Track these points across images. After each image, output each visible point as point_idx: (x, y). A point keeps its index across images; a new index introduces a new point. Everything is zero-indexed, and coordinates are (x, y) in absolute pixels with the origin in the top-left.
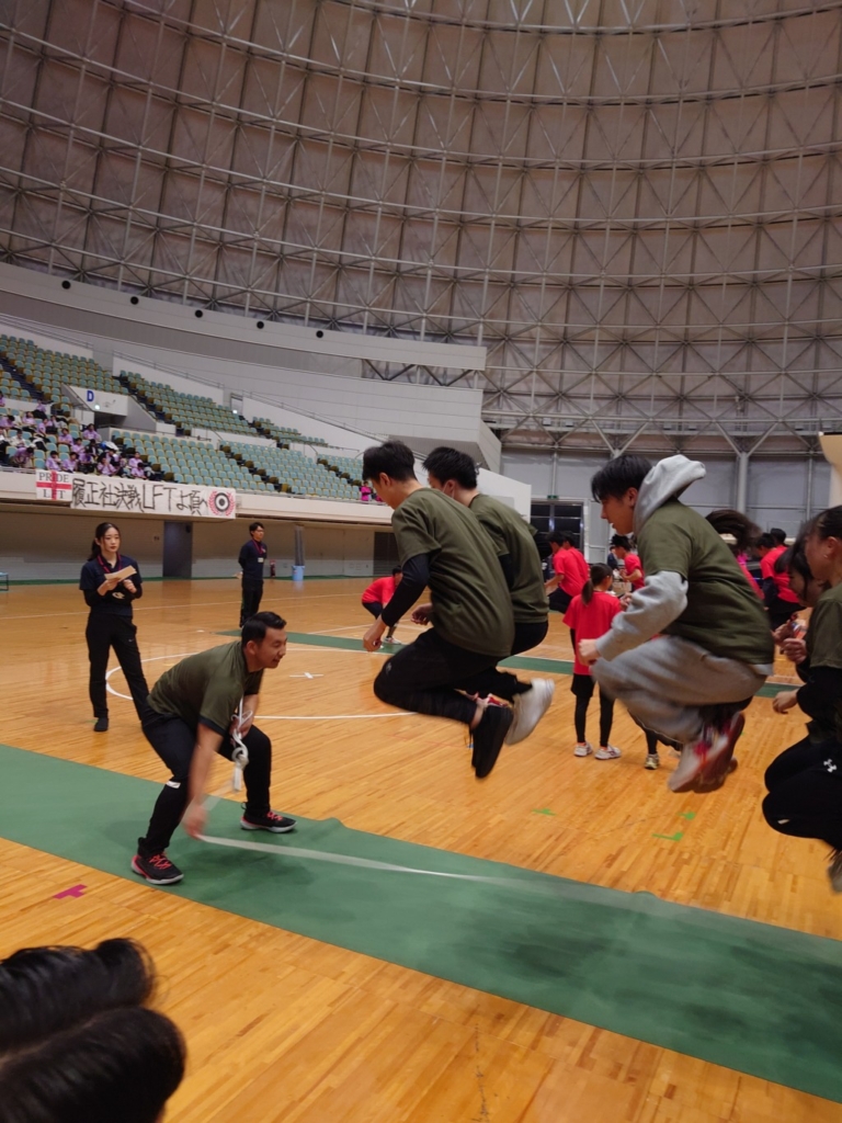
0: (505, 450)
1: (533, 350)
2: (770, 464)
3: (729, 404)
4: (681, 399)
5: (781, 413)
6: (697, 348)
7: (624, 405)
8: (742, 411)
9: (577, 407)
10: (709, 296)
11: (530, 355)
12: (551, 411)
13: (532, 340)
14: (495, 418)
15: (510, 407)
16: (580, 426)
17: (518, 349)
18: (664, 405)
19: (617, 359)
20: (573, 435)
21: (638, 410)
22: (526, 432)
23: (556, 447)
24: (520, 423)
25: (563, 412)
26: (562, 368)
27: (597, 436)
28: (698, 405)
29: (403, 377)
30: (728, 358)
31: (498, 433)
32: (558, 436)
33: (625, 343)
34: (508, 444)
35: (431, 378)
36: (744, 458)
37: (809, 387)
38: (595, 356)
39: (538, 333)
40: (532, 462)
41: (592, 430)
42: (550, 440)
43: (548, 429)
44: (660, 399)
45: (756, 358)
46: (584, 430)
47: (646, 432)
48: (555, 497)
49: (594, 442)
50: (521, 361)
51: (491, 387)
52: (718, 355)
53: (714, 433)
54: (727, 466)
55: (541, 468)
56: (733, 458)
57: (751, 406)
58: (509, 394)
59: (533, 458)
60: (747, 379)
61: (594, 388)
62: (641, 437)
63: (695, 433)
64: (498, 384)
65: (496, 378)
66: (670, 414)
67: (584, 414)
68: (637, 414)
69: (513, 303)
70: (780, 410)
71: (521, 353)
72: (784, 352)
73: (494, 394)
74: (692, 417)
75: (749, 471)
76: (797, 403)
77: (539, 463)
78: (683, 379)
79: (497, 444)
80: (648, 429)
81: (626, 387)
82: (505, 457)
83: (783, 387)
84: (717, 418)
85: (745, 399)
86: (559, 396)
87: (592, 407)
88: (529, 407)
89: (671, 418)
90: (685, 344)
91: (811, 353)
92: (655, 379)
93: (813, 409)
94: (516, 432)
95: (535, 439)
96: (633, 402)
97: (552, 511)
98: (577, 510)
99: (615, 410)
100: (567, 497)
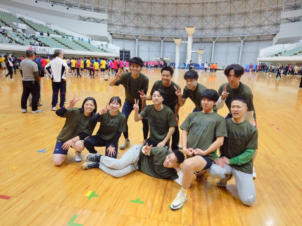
0: (113, 38)
2: (167, 43)
3: (160, 30)
4: (150, 28)
5: (169, 32)
6: (153, 17)
7: (138, 29)
8: (162, 31)
9: (128, 29)
10: (155, 5)
11: (117, 16)
12: (123, 29)
13: (118, 13)
14: (110, 31)
15: (113, 28)
16: (129, 33)
17: (115, 15)
18: (147, 29)
19: (136, 18)
20: (128, 35)
21: (141, 30)
22: (117, 34)
23: (124, 38)
24: (116, 32)
25: (125, 30)
26: (125, 20)
27: (133, 36)
28: (153, 29)
29: (88, 20)
30: (159, 20)
31: (111, 34)
32: (124, 35)
33: (138, 15)
34: (113, 37)
35: (95, 20)
36: (162, 41)
37: (174, 27)
38: (132, 17)
39: (119, 11)
40: (119, 41)
41: (131, 34)
42: (122, 36)
43: (122, 33)
45: (165, 20)
46: (130, 34)
47: (143, 35)
48: (124, 49)
49: (132, 37)
51: (109, 23)
52: (157, 18)
53: (157, 36)
54: (159, 43)
55: (121, 42)
56: (160, 41)
57: (164, 30)
58: (113, 25)
59: (119, 40)
60: (163, 24)
61: (132, 25)
62: (142, 36)
63: (153, 36)
64: (110, 22)
66: (148, 31)
67: (130, 31)
68: (141, 31)
69: (113, 3)
70: (169, 31)
71: (116, 16)
72: (170, 19)
73: (110, 25)
74: (152, 33)
75: (163, 44)
76: (173, 30)
77: (121, 41)
78: (150, 24)
79: (111, 37)
80: (143, 34)
81: (139, 25)
82: (113, 40)
83: (169, 26)
84: (157, 33)
85: (162, 29)
86: (124, 26)
87: (131, 29)
88: (118, 28)
89: (148, 32)
90: (151, 16)
91: (175, 19)
92: (145, 23)
93: (175, 31)
94: (115, 34)
95: (119, 36)
96: (140, 28)
97: (124, 52)
98: (129, 52)
99: (136, 30)
100: (127, 49)
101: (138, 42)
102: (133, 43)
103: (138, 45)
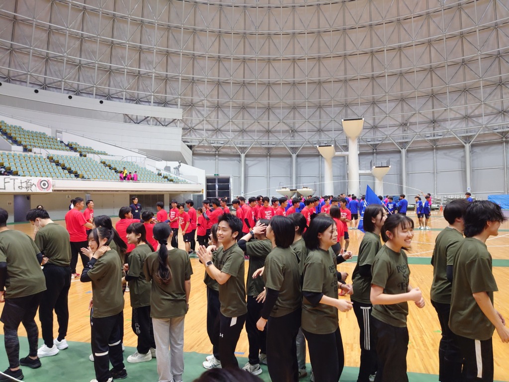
0: (194, 154)
1: (204, 110)
2: (306, 158)
3: (288, 134)
4: (268, 132)
5: (307, 138)
6: (273, 110)
7: (245, 134)
8: (293, 136)
9: (224, 135)
10: (276, 88)
11: (203, 113)
12: (214, 137)
13: (203, 106)
14: (189, 140)
15: (196, 135)
16: (226, 144)
17: (197, 110)
18: (261, 134)
19: (241, 115)
20: (224, 148)
21: (251, 137)
22: (203, 147)
23: (217, 153)
24: (200, 143)
25: (219, 137)
26: (218, 118)
27: (234, 148)
28: (275, 134)
29: (145, 122)
30: (286, 114)
31: (190, 147)
32: (217, 148)
33: (244, 108)
34: (195, 152)
35: (158, 123)
36: (294, 156)
37: (318, 127)
38: (231, 113)
39: (205, 102)
40: (207, 159)
41: (232, 145)
42: (214, 150)
43: (212, 145)
44: (258, 131)
45: (297, 115)
46: (229, 145)
47: (255, 146)
48: (217, 175)
49: (233, 150)
50: (199, 115)
51: (186, 126)
52: (281, 113)
53: (282, 146)
54: (288, 160)
55: (210, 162)
56: (290, 156)
57: (296, 134)
58: (194, 129)
60: (294, 123)
61: (231, 127)
62: (252, 148)
63: (275, 146)
64: (190, 125)
65: (189, 123)
66: (264, 138)
67: (228, 139)
68: (251, 138)
69: (194, 89)
70: (307, 136)
71: (199, 112)
72: (307, 112)
73: (188, 130)
74: (273, 139)
75: (297, 161)
76: (314, 133)
77: (210, 160)
78: (269, 123)
79: (191, 152)
80: (255, 145)
81: (245, 127)
82: (194, 157)
83: (306, 127)
84: (282, 140)
85: (294, 131)
86: (217, 131)
87: (231, 135)
88: (203, 135)
89: (264, 140)
90: (269, 108)
91: (318, 113)
92: (256, 123)
93: (320, 136)
94: (199, 147)
95: (208, 150)
96: (248, 133)
97: (217, 181)
98: (227, 180)
99: (241, 137)
100: (223, 174)
101: (245, 161)
102: (236, 161)
103: (246, 165)
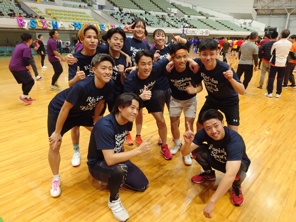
0: (258, 14)
9: (279, 2)
12: (271, 3)
14: (256, 6)
15: (260, 3)
16: (280, 7)
20: (277, 10)
22: (264, 10)
23: (272, 13)
24: (263, 7)
25: (275, 3)
27: (284, 9)
31: (256, 10)
32: (273, 10)
42: (270, 11)
43: (270, 8)
46: (280, 8)
48: (270, 26)
49: (283, 11)
55: (266, 19)
59: (265, 16)
67: (281, 4)
82: (257, 16)
87: (284, 2)
88: (266, 3)
94: (261, 10)
95: (266, 11)
97: (268, 30)
99: (290, 2)
100: (273, 26)
101: (290, 17)
102: (283, 18)
103: (289, 20)
